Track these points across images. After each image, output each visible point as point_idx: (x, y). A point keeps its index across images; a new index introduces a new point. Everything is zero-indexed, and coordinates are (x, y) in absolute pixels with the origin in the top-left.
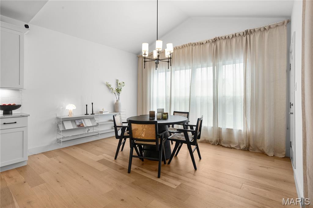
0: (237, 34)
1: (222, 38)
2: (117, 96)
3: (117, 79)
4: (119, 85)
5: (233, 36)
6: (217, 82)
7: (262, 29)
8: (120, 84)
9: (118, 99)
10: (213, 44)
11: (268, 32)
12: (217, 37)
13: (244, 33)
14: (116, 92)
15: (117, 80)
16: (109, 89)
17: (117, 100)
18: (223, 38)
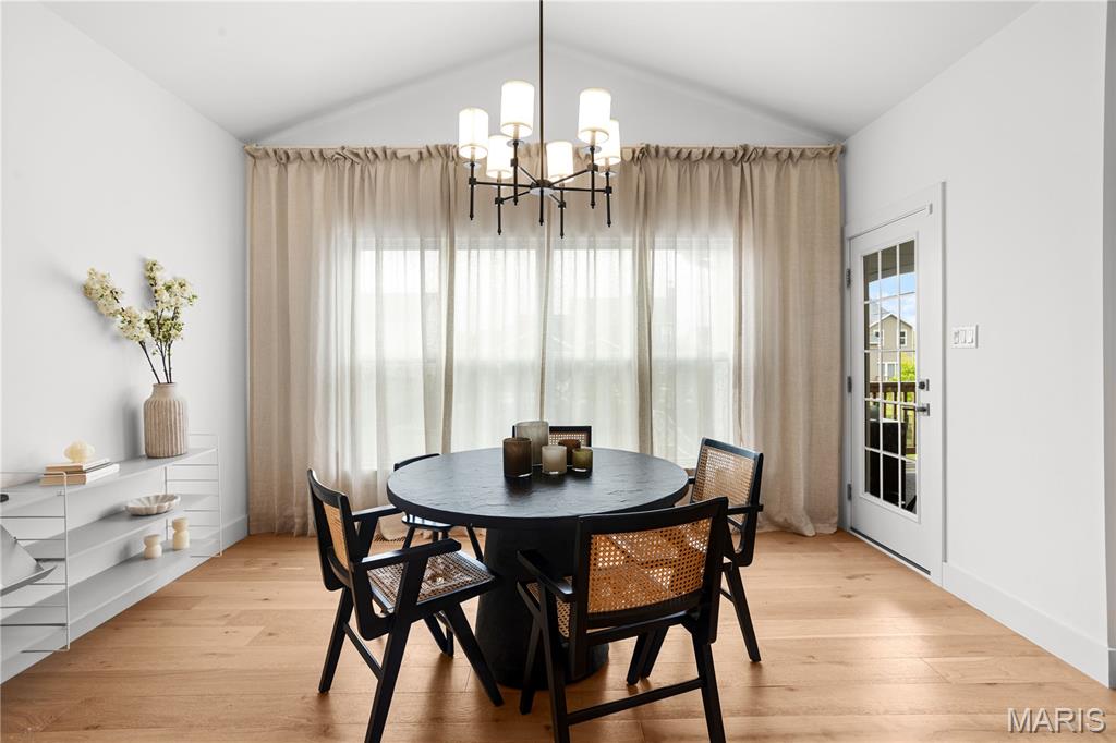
0: (717, 154)
1: (667, 151)
2: (157, 360)
3: (151, 258)
4: (165, 296)
5: (704, 152)
6: (648, 307)
7: (784, 156)
8: (168, 288)
9: (163, 380)
10: (636, 168)
11: (799, 168)
12: (653, 144)
13: (736, 152)
14: (146, 335)
15: (150, 267)
16: (101, 314)
17: (158, 386)
18: (673, 153)
